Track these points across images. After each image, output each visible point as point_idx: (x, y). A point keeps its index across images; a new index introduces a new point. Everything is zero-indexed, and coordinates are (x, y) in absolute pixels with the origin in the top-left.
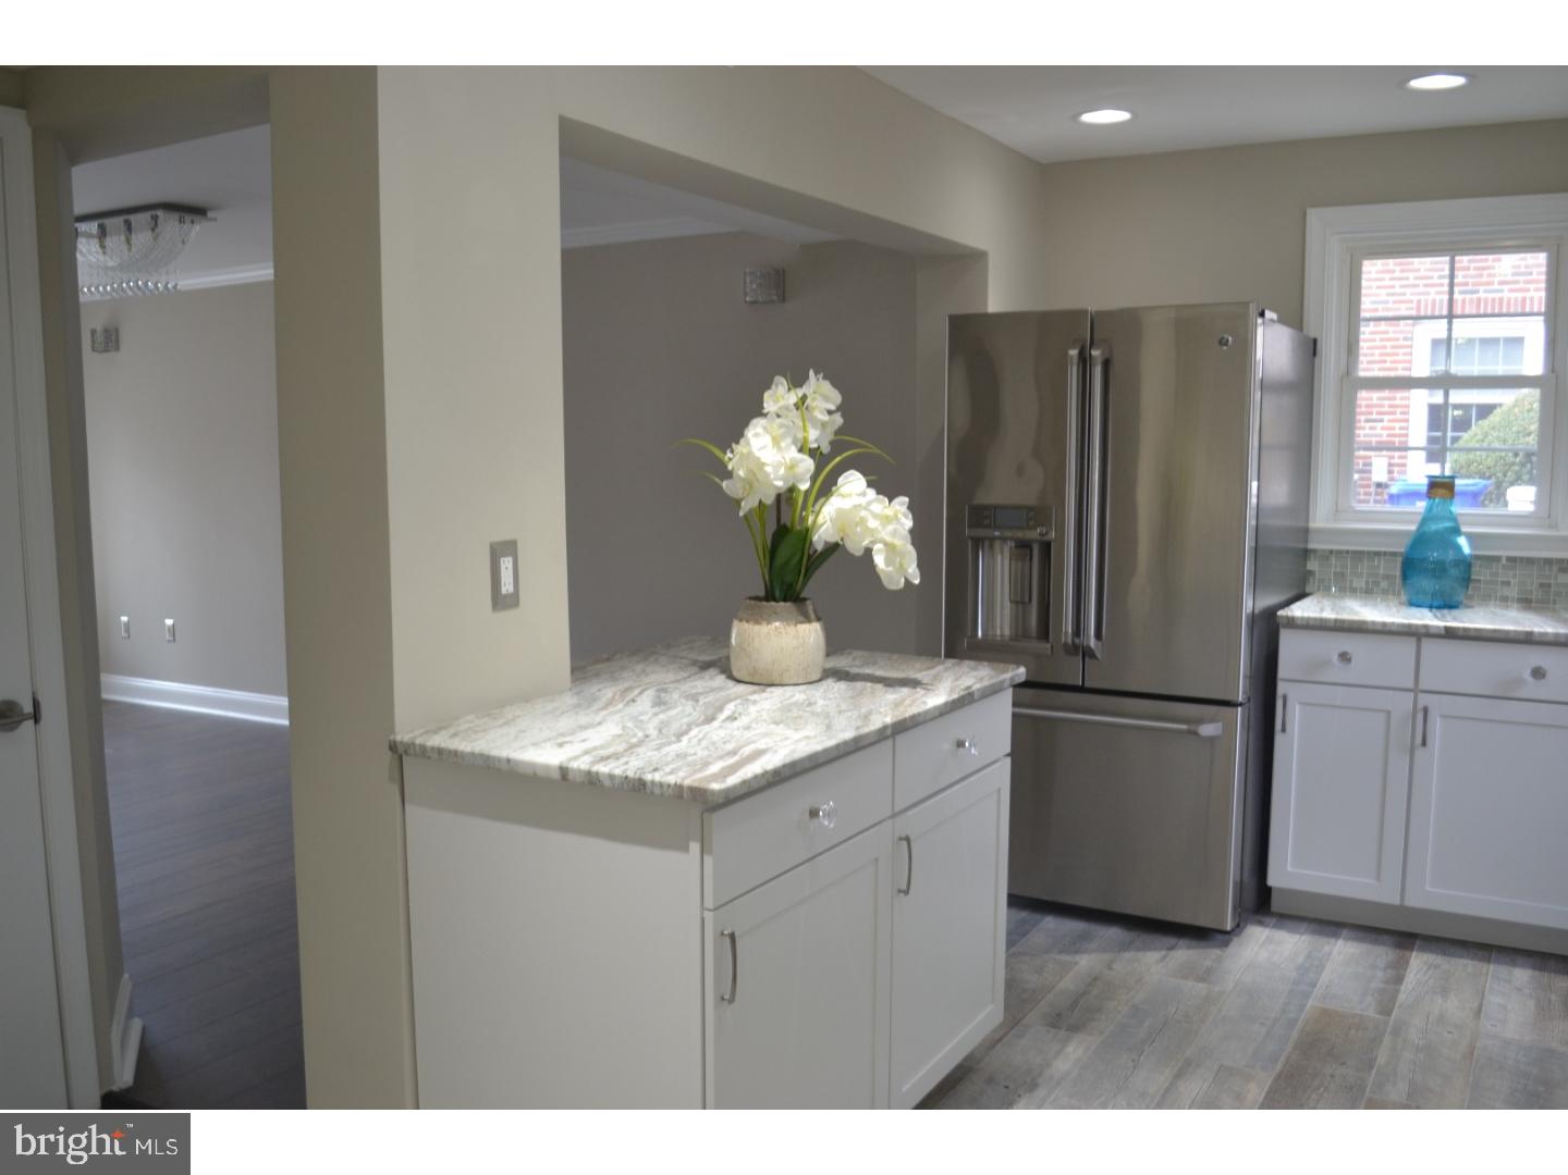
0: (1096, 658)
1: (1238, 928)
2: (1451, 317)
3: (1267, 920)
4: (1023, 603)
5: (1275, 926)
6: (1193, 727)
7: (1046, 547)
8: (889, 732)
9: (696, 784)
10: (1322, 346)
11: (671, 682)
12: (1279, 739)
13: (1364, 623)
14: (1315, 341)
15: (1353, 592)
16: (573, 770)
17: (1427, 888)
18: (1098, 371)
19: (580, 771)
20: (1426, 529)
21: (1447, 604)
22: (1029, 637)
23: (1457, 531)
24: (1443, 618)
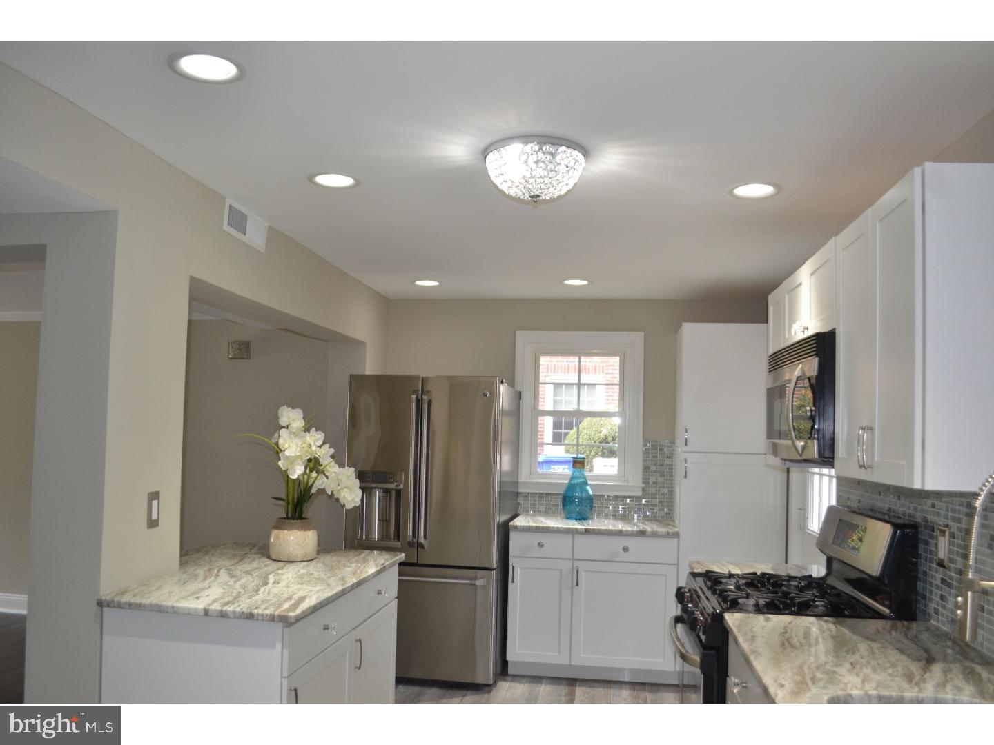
0: (424, 548)
1: (495, 682)
2: (579, 385)
3: (507, 678)
4: (386, 521)
5: (511, 681)
6: (473, 582)
7: (398, 492)
8: (355, 586)
9: (282, 614)
10: (523, 396)
11: (232, 565)
12: (511, 586)
13: (549, 527)
14: (520, 392)
15: (539, 513)
16: (212, 610)
17: (582, 655)
18: (425, 406)
19: (216, 610)
20: (573, 482)
21: (582, 518)
22: (390, 539)
23: (586, 484)
24: (583, 525)
